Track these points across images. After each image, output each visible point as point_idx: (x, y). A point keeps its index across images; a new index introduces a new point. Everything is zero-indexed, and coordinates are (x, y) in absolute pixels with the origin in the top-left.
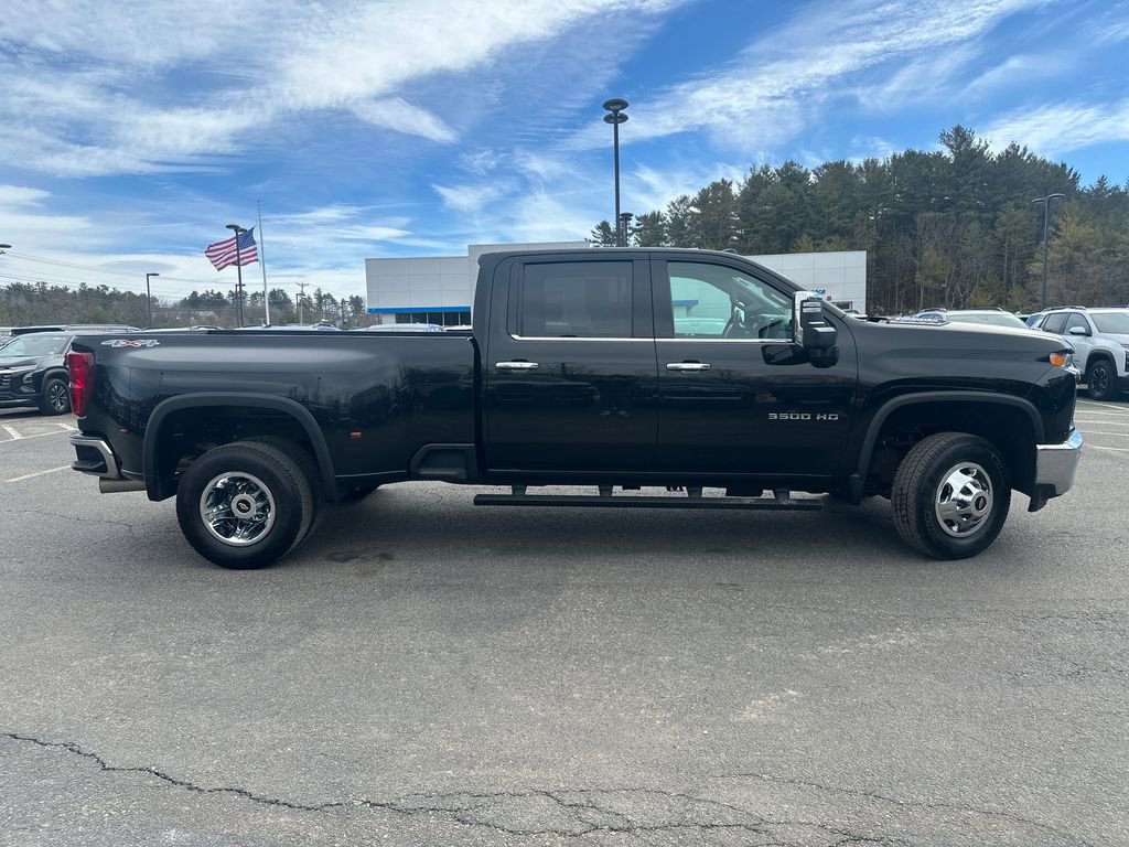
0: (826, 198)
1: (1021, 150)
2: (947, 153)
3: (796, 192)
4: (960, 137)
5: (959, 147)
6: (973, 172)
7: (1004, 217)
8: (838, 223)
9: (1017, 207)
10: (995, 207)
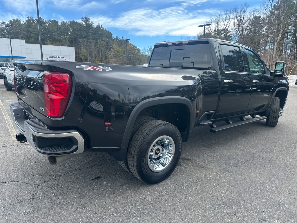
0: (53, 30)
1: (101, 26)
2: (84, 24)
3: (43, 27)
4: (87, 20)
5: (86, 22)
6: (91, 30)
7: (99, 43)
8: (57, 38)
9: (102, 40)
10: (97, 40)
